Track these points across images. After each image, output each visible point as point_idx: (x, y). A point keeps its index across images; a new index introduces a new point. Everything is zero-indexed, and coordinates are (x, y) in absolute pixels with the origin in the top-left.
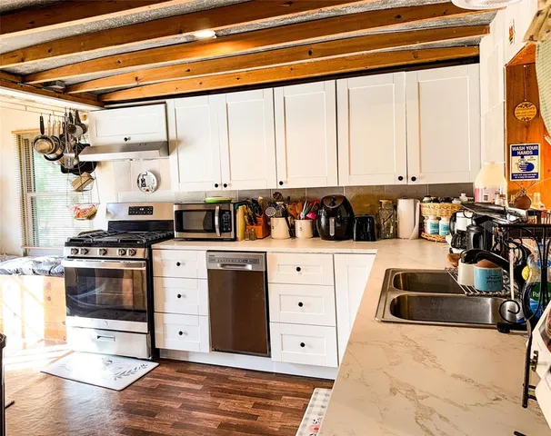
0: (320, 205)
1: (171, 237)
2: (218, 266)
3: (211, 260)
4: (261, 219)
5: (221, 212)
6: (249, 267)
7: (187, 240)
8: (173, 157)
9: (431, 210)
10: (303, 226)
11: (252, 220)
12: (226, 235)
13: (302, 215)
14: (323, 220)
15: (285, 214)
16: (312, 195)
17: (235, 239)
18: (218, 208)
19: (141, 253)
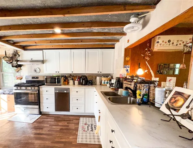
0: (81, 77)
1: (44, 84)
2: (58, 92)
3: (55, 90)
4: (67, 80)
5: (58, 78)
6: (65, 92)
7: (48, 85)
8: (45, 64)
9: (103, 79)
10: (76, 82)
11: (65, 81)
12: (58, 84)
13: (77, 80)
14: (81, 81)
15: (73, 79)
16: (79, 75)
17: (61, 85)
18: (57, 78)
19: (36, 88)
